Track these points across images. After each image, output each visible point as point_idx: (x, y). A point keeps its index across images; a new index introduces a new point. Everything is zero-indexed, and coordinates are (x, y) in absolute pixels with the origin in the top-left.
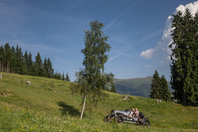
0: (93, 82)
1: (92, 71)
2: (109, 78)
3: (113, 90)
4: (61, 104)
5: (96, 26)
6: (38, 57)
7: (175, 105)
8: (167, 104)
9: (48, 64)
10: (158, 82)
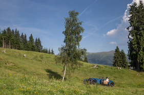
0: (71, 55)
1: (70, 47)
2: (83, 52)
3: (86, 61)
4: (48, 71)
5: (73, 14)
6: (31, 37)
7: (131, 71)
8: (126, 70)
9: (38, 42)
10: (118, 54)
